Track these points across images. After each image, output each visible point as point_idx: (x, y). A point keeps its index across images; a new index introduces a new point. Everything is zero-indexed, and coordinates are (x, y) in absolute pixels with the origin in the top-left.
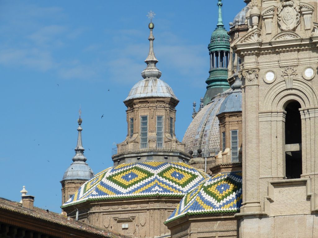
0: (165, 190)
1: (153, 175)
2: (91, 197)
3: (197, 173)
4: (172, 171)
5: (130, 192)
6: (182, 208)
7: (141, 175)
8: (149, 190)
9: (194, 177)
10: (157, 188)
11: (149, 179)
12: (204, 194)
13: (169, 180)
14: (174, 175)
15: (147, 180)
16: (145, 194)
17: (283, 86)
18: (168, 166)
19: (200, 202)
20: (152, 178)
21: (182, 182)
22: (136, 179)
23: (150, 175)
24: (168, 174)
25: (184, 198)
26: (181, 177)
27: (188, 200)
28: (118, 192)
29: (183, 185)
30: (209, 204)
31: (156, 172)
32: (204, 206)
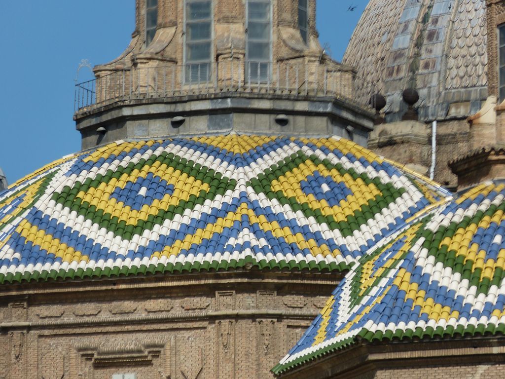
0: (278, 245)
1: (231, 184)
3: (399, 182)
4: (306, 170)
5: (142, 252)
6: (344, 315)
7: (186, 186)
9: (390, 194)
10: (246, 235)
12: (426, 263)
14: (310, 185)
15: (207, 207)
16: (200, 258)
18: (288, 151)
19: (411, 290)
21: (340, 213)
22: (166, 202)
23: (221, 185)
24: (289, 184)
25: (350, 276)
26: (338, 193)
27: (366, 282)
28: (99, 253)
29: (348, 227)
30: (445, 298)
31: (242, 175)
32: (428, 305)
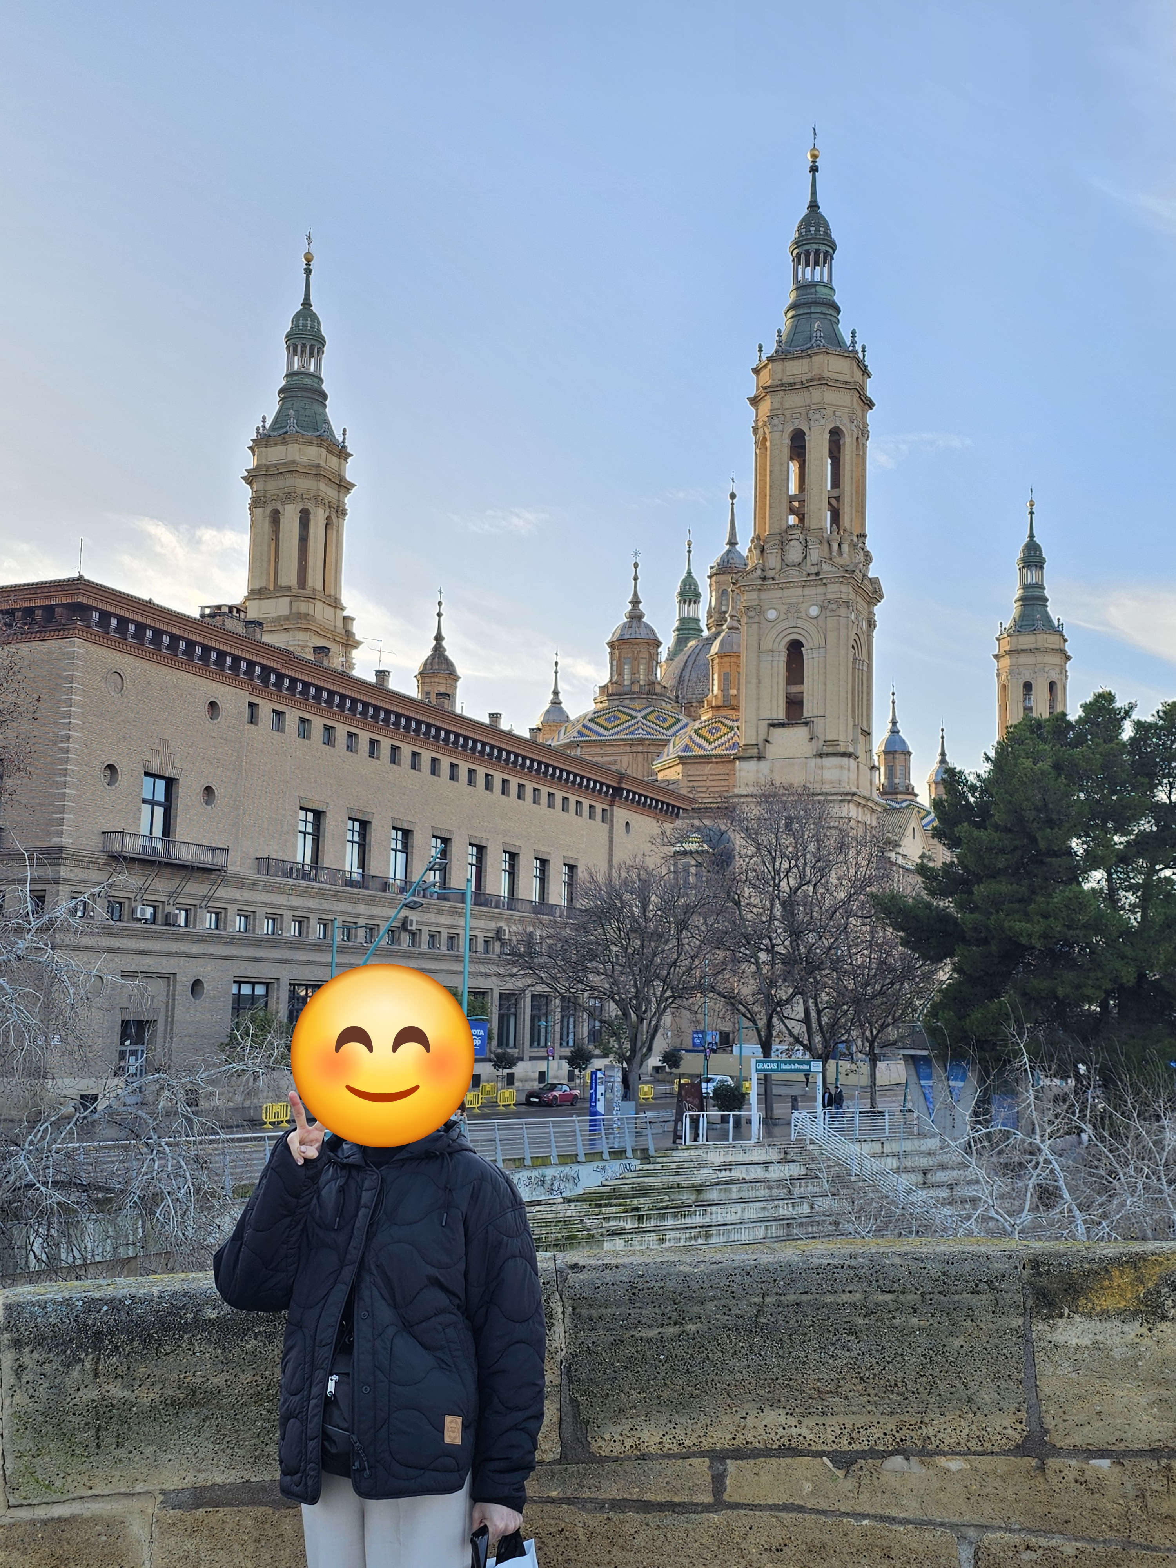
0: (649, 734)
1: (636, 717)
2: (572, 739)
3: (680, 717)
4: (656, 714)
5: (613, 735)
6: (671, 750)
7: (624, 718)
8: (632, 733)
9: (679, 720)
10: (640, 731)
11: (633, 722)
12: (695, 737)
13: (653, 723)
14: (657, 718)
15: (630, 723)
16: (628, 737)
17: (785, 624)
18: (651, 709)
19: (691, 744)
20: (635, 721)
21: (666, 725)
22: (619, 722)
23: (633, 717)
24: (651, 717)
25: (672, 741)
26: (665, 720)
27: (677, 742)
28: (601, 735)
29: (667, 729)
30: (699, 746)
31: (639, 715)
